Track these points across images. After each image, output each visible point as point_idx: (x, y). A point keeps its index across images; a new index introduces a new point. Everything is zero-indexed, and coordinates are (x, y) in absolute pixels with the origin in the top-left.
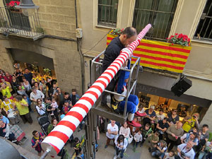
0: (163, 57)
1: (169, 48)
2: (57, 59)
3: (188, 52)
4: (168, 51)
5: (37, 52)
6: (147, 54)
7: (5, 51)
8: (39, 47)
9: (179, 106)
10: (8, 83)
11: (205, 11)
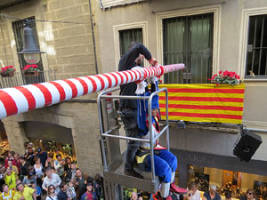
0: (209, 104)
1: (215, 91)
2: (76, 129)
3: (242, 91)
4: (214, 95)
5: (53, 122)
6: (186, 103)
7: (17, 125)
8: (56, 116)
9: (256, 185)
10: (15, 167)
11: (250, 42)
